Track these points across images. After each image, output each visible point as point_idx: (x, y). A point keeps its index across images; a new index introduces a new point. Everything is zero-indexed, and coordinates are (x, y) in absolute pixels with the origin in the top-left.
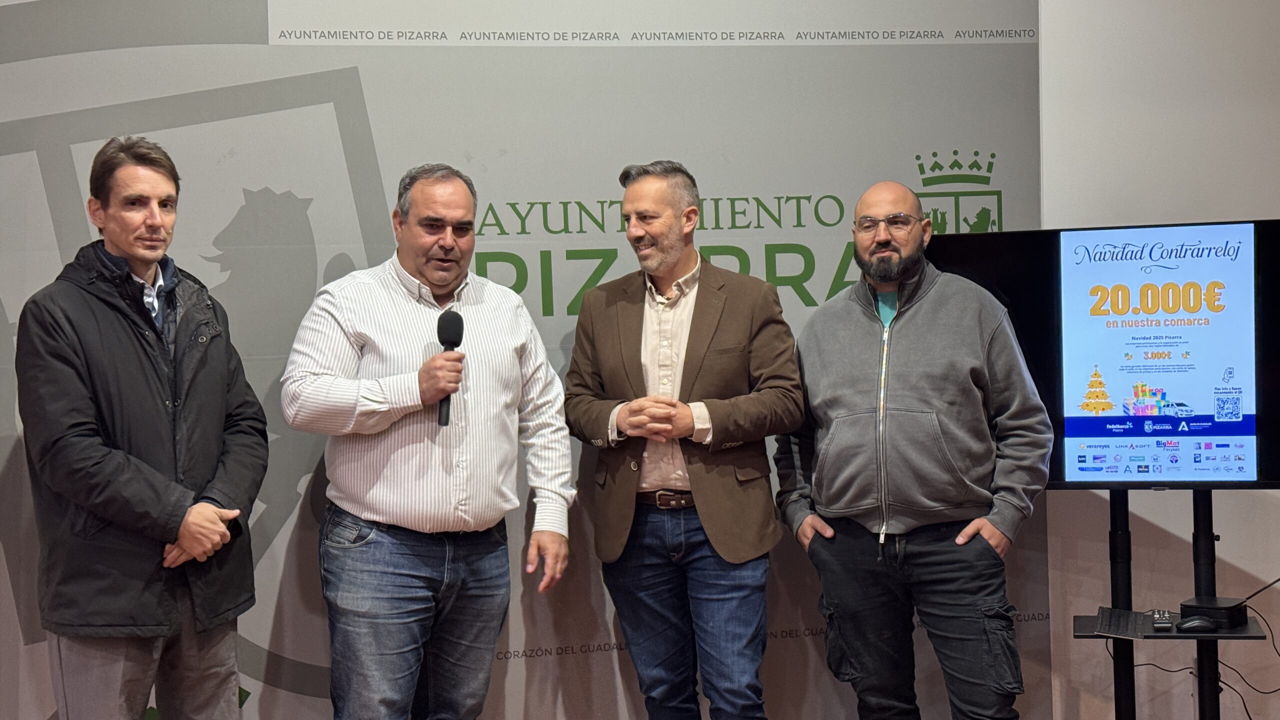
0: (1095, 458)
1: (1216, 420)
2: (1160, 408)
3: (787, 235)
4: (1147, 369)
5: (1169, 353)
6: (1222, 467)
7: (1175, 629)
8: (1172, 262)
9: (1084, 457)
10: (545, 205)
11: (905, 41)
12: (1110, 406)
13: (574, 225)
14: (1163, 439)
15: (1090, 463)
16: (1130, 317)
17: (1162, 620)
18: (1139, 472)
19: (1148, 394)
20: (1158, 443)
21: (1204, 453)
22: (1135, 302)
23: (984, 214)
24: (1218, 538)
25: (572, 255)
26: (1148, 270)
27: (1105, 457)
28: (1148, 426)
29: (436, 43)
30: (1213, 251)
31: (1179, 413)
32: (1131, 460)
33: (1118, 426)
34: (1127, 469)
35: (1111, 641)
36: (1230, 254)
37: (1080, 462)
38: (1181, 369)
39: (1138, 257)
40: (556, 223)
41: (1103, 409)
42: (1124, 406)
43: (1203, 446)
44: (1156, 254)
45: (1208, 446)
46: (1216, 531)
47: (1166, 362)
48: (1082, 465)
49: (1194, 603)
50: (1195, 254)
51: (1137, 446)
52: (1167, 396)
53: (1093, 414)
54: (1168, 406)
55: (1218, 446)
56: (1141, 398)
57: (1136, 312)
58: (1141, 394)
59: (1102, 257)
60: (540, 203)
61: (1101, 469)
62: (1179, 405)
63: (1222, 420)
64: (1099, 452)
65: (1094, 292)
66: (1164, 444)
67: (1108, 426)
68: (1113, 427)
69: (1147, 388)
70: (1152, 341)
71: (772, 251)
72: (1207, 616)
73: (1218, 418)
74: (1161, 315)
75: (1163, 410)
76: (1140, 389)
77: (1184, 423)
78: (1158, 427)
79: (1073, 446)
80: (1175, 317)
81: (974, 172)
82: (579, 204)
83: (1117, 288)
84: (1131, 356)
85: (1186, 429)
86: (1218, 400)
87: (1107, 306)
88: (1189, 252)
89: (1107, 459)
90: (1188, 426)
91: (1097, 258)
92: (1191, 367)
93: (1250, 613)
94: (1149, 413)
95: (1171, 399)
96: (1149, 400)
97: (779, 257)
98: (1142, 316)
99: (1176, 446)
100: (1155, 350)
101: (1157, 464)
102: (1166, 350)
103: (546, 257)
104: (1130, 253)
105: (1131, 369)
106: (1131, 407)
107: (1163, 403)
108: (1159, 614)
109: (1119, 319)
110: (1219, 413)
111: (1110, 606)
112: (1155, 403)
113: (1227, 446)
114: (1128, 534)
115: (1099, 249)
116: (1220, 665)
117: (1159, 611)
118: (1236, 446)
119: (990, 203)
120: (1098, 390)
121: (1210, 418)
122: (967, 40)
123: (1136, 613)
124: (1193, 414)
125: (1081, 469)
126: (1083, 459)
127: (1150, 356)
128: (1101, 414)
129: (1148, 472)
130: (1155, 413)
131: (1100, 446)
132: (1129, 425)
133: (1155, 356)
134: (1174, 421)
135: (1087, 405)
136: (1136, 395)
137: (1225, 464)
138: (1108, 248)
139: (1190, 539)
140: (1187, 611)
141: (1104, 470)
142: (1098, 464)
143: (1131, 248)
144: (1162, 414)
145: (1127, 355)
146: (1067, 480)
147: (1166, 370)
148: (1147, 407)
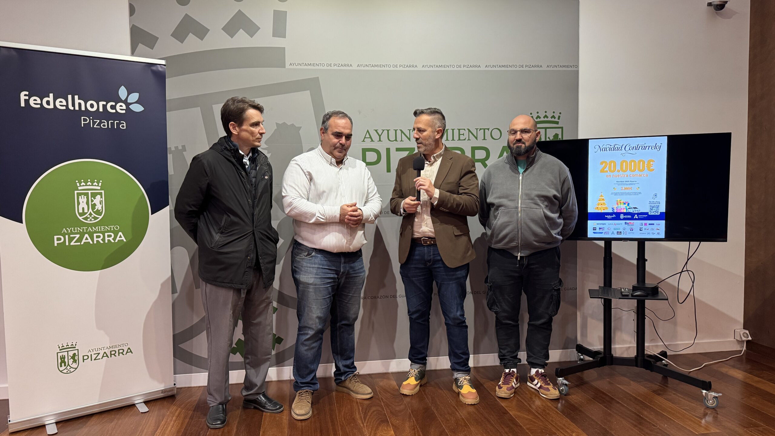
0: (600, 229)
1: (649, 214)
2: (627, 209)
3: (479, 143)
4: (622, 194)
5: (631, 187)
6: (651, 233)
7: (630, 295)
8: (634, 151)
9: (596, 228)
10: (388, 131)
11: (527, 69)
12: (607, 208)
13: (399, 138)
14: (628, 221)
15: (598, 230)
16: (616, 173)
17: (625, 291)
18: (617, 234)
19: (622, 203)
20: (626, 223)
21: (644, 227)
22: (618, 168)
23: (556, 135)
24: (647, 260)
25: (398, 150)
26: (624, 155)
27: (604, 228)
28: (622, 216)
29: (348, 68)
30: (650, 147)
31: (634, 211)
32: (614, 229)
33: (610, 216)
34: (613, 233)
35: (603, 300)
36: (657, 148)
37: (594, 230)
38: (635, 194)
39: (620, 149)
40: (392, 137)
41: (604, 209)
42: (612, 208)
43: (643, 224)
44: (627, 148)
45: (646, 224)
46: (646, 258)
47: (630, 191)
48: (595, 231)
49: (636, 285)
50: (643, 149)
51: (617, 224)
52: (630, 205)
53: (600, 211)
54: (630, 208)
55: (649, 224)
56: (619, 205)
57: (618, 171)
58: (619, 204)
59: (605, 149)
60: (386, 130)
61: (602, 233)
62: (634, 208)
63: (651, 214)
64: (601, 226)
65: (602, 163)
66: (628, 223)
67: (606, 216)
68: (608, 216)
69: (622, 201)
70: (624, 183)
71: (474, 149)
72: (643, 290)
73: (650, 213)
74: (628, 173)
75: (628, 210)
76: (619, 202)
77: (636, 215)
78: (626, 217)
79: (591, 224)
80: (634, 173)
81: (553, 119)
82: (401, 130)
83: (611, 162)
84: (616, 189)
85: (637, 217)
86: (650, 206)
87: (607, 169)
88: (641, 148)
89: (604, 229)
90: (638, 217)
91: (603, 150)
92: (640, 193)
93: (659, 290)
94: (622, 211)
95: (631, 206)
96: (623, 206)
97: (477, 152)
98: (621, 173)
99: (633, 224)
100: (626, 186)
101: (625, 231)
102: (630, 186)
103: (388, 150)
104: (617, 148)
105: (616, 194)
106: (615, 209)
107: (628, 207)
108: (623, 289)
109: (611, 174)
110: (650, 211)
111: (603, 286)
112: (625, 207)
113: (653, 224)
114: (611, 258)
115: (604, 146)
116: (646, 308)
117: (623, 288)
118: (657, 224)
119: (559, 131)
120: (602, 202)
121: (647, 213)
122: (551, 69)
123: (614, 289)
124: (640, 212)
125: (594, 233)
126: (595, 229)
127: (623, 189)
128: (603, 211)
129: (621, 234)
130: (625, 211)
131: (602, 224)
132: (614, 216)
133: (625, 189)
134: (633, 215)
135: (598, 208)
136: (617, 204)
137: (653, 231)
138: (608, 146)
140: (635, 289)
141: (603, 233)
142: (601, 231)
143: (617, 146)
144: (628, 212)
145: (614, 188)
146: (588, 237)
147: (629, 194)
148: (621, 209)
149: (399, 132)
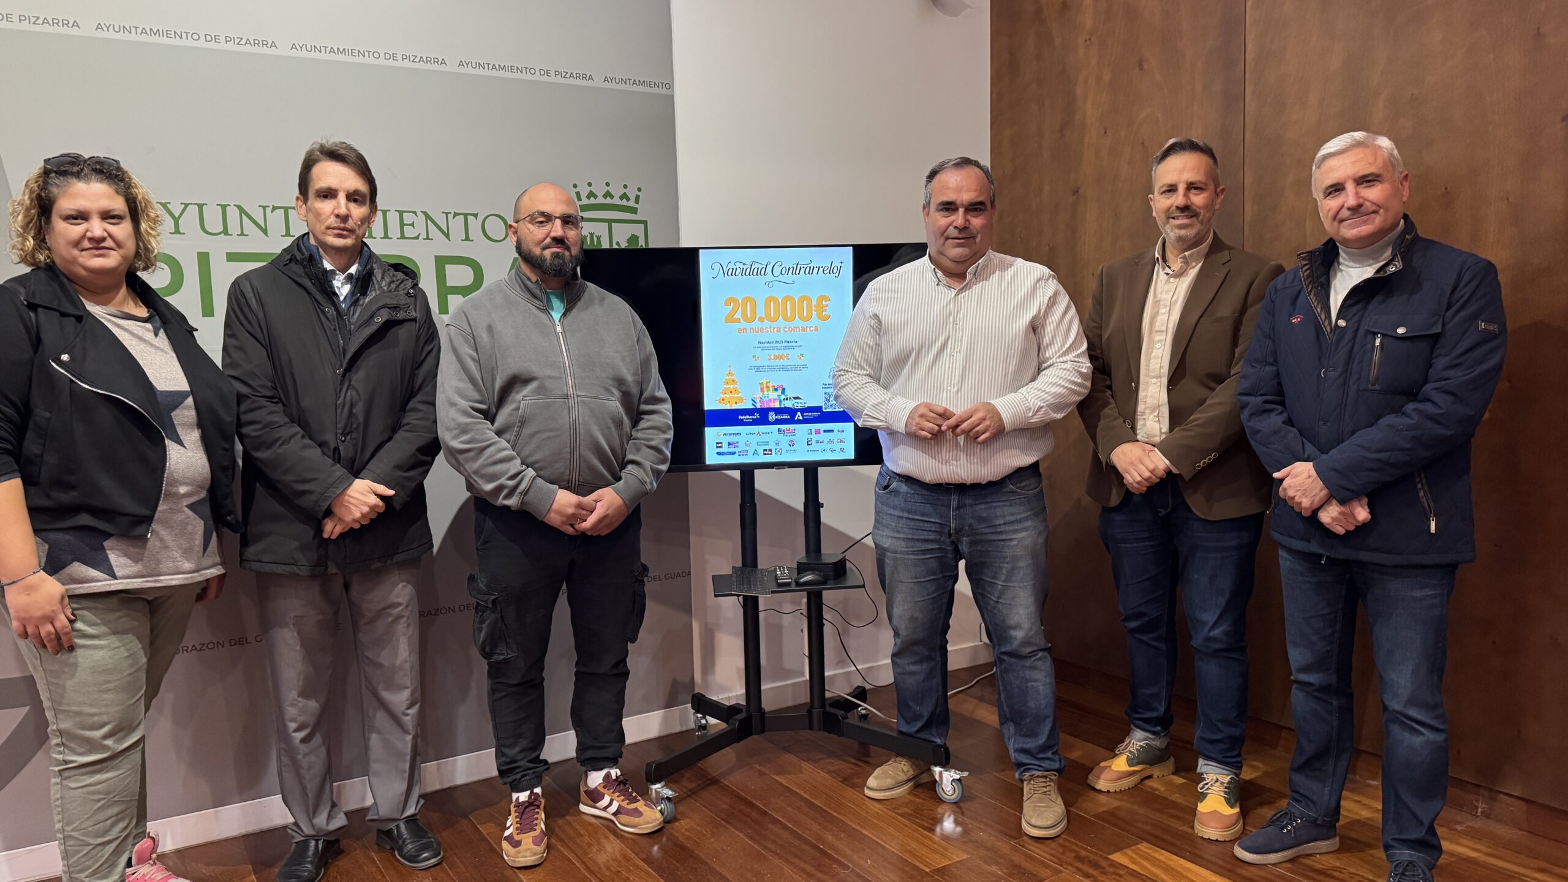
0: (729, 444)
1: (824, 410)
2: (780, 401)
3: (455, 247)
4: (771, 368)
5: (788, 355)
6: (828, 449)
7: (794, 583)
8: (789, 278)
9: (721, 443)
10: (201, 207)
11: (559, 80)
12: (741, 400)
14: (784, 427)
15: (725, 449)
16: (756, 324)
17: (784, 574)
18: (764, 454)
19: (771, 389)
20: (779, 430)
21: (815, 437)
22: (761, 312)
23: (634, 238)
24: (822, 505)
25: (232, 257)
26: (771, 285)
27: (737, 442)
28: (772, 417)
29: (66, 31)
30: (821, 269)
31: (796, 404)
32: (758, 445)
33: (748, 417)
34: (755, 453)
35: (741, 599)
36: (835, 272)
37: (717, 447)
38: (796, 368)
39: (762, 273)
40: (214, 222)
41: (736, 403)
42: (753, 400)
43: (813, 432)
44: (777, 271)
45: (818, 432)
46: (821, 500)
47: (785, 362)
48: (720, 450)
49: (804, 561)
50: (807, 272)
51: (763, 433)
52: (786, 391)
53: (728, 407)
54: (787, 399)
55: (825, 431)
56: (766, 393)
57: (761, 320)
58: (765, 389)
59: (734, 273)
60: (195, 204)
61: (734, 453)
62: (795, 398)
63: (828, 410)
64: (733, 439)
65: (727, 303)
66: (784, 431)
67: (740, 417)
68: (744, 417)
69: (770, 385)
70: (774, 345)
71: (441, 262)
72: (817, 570)
73: (825, 408)
74: (781, 323)
75: (783, 403)
76: (765, 385)
77: (799, 413)
78: (779, 417)
79: (712, 435)
80: (793, 324)
81: (624, 202)
82: (239, 207)
83: (747, 300)
84: (758, 358)
85: (801, 418)
86: (825, 393)
87: (738, 315)
88: (803, 270)
89: (739, 445)
90: (803, 416)
91: (730, 273)
92: (805, 367)
93: (848, 565)
94: (772, 405)
95: (790, 393)
96: (773, 395)
97: (449, 268)
98: (767, 323)
99: (793, 433)
100: (777, 352)
101: (779, 448)
102: (785, 352)
103: (204, 259)
104: (756, 270)
105: (758, 369)
106: (757, 401)
107: (783, 397)
108: (780, 570)
109: (748, 326)
110: (825, 404)
111: (741, 566)
112: (777, 397)
113: (832, 431)
114: (755, 505)
115: (731, 266)
116: (824, 606)
117: (780, 567)
118: (839, 431)
119: (638, 230)
120: (732, 386)
121: (819, 409)
122: (613, 86)
123: (762, 570)
124: (806, 406)
125: (719, 454)
126: (720, 445)
127: (772, 357)
128: (734, 407)
129: (771, 454)
130: (777, 405)
131: (734, 434)
132: (757, 416)
133: (777, 357)
134: (792, 412)
135: (723, 400)
136: (762, 390)
137: (831, 446)
138: (738, 265)
139: (801, 508)
140: (802, 568)
141: (737, 454)
142: (732, 450)
143: (755, 266)
144: (783, 406)
145: (754, 356)
146: (707, 463)
147: (785, 369)
148: (770, 400)
149: (233, 214)
